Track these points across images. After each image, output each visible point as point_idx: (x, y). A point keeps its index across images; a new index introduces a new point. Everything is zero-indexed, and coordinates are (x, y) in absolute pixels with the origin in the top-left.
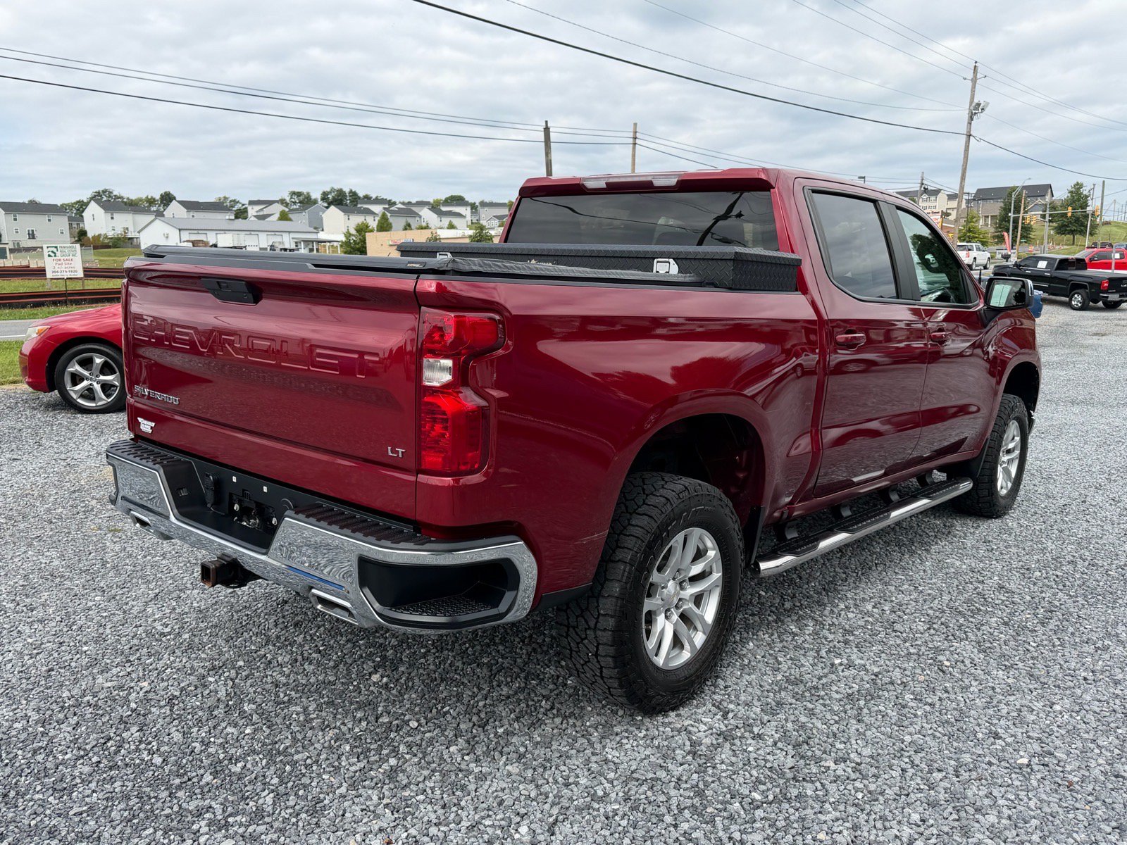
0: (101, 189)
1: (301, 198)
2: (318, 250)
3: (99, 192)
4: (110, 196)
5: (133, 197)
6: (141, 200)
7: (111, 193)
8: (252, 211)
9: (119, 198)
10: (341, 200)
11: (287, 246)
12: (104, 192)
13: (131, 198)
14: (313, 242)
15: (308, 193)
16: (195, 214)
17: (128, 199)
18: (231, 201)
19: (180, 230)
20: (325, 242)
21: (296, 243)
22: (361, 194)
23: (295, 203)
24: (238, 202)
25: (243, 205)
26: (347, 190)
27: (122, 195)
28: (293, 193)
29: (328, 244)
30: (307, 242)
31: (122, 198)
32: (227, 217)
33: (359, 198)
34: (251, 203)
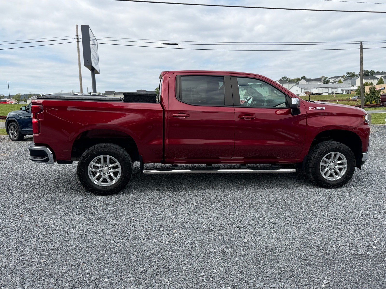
0: (283, 77)
1: (351, 75)
2: (350, 93)
3: (282, 78)
4: (286, 79)
5: (293, 79)
6: (295, 79)
7: (286, 78)
8: (331, 80)
9: (288, 79)
10: (367, 74)
11: (338, 92)
12: (284, 77)
13: (292, 79)
14: (349, 90)
15: (354, 73)
16: (309, 83)
17: (291, 79)
18: (325, 78)
19: (301, 88)
20: (354, 90)
21: (342, 91)
22: (375, 71)
23: (348, 77)
24: (328, 78)
25: (329, 79)
26: (370, 70)
27: (289, 78)
28: (348, 73)
29: (354, 91)
30: (346, 90)
31: (289, 79)
32: (318, 83)
33: (375, 73)
34: (332, 78)
